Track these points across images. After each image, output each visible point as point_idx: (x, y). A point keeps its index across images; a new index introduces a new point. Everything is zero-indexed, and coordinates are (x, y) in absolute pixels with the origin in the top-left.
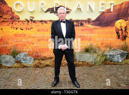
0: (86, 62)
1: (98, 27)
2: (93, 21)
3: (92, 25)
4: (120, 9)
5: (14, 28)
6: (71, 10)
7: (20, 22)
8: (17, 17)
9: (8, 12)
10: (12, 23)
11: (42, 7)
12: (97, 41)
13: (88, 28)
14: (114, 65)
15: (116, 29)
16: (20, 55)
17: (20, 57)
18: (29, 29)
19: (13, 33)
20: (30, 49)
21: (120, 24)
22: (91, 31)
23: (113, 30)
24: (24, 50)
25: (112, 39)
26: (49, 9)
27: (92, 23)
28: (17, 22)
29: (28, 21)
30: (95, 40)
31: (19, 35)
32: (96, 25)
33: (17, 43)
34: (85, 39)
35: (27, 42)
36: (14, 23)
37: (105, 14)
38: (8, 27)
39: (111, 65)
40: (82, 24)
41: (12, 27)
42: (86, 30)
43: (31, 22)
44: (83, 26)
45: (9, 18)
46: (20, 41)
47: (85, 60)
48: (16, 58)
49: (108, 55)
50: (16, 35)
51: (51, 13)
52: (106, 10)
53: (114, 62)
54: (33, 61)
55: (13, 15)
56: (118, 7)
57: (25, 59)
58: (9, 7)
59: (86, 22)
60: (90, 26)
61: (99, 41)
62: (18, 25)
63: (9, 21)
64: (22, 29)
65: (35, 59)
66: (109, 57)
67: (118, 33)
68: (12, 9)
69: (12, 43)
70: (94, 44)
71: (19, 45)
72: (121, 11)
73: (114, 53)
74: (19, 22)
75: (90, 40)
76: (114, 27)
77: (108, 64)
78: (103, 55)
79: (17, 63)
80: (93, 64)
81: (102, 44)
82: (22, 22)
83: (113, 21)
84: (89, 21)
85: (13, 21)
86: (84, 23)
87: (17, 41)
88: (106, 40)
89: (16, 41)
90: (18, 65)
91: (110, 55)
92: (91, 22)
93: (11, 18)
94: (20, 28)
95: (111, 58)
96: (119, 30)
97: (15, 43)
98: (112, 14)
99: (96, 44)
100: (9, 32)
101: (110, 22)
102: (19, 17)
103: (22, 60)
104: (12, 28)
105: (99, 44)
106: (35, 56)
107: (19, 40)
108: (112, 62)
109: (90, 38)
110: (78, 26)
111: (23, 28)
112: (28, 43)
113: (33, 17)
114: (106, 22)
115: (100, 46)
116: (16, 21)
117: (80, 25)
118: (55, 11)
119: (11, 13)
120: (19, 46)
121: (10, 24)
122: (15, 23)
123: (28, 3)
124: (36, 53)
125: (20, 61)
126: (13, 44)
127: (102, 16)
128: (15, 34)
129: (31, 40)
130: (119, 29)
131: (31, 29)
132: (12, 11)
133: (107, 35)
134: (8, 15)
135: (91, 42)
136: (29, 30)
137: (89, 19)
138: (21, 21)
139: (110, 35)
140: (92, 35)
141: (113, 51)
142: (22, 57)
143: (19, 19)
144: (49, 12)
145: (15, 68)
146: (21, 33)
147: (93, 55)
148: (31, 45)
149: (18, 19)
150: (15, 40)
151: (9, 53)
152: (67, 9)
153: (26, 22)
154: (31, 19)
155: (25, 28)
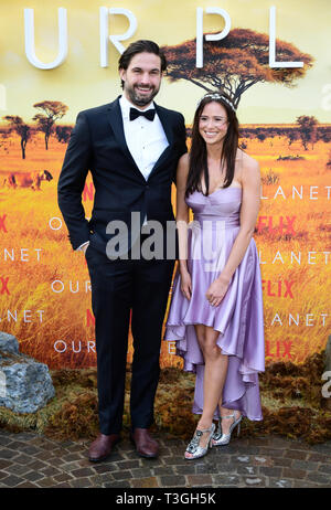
6: (307, 59)
11: (115, 39)
18: (27, 183)
20: (33, 309)
29: (25, 132)
35: (17, 264)
43: (42, 135)
51: (174, 76)
54: (51, 390)
65: (60, 381)
106: (68, 356)
112: (25, 271)
113: (54, 107)
118: (199, 64)
124: (69, 337)
129: (44, 254)
131: (40, 180)
136: (27, 191)
148: (41, 287)
152: (285, 51)
153: (14, 134)
154: (42, 120)
155: (7, 177)
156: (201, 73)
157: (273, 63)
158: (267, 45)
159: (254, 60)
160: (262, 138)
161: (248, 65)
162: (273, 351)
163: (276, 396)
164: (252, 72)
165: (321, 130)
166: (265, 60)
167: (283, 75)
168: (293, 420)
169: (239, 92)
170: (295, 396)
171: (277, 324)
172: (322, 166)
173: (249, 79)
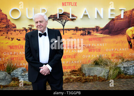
0: (97, 76)
1: (108, 36)
2: (102, 29)
3: (101, 34)
4: (131, 16)
5: (9, 38)
6: (76, 17)
7: (17, 31)
8: (12, 25)
9: (2, 20)
10: (7, 33)
12: (107, 52)
13: (96, 37)
14: (130, 78)
15: (128, 37)
16: (17, 71)
17: (17, 73)
19: (8, 44)
21: (131, 32)
22: (100, 40)
23: (124, 38)
24: (21, 64)
25: (123, 49)
26: (51, 16)
27: (101, 32)
29: (26, 30)
30: (105, 51)
31: (15, 46)
32: (105, 34)
33: (13, 56)
34: (93, 49)
36: (9, 33)
37: (115, 21)
38: (2, 37)
39: (126, 79)
40: (89, 33)
41: (6, 37)
42: (95, 39)
44: (90, 35)
45: (3, 27)
46: (16, 54)
47: (95, 74)
48: (12, 75)
49: (122, 67)
50: (11, 47)
51: (54, 20)
52: (116, 17)
53: (129, 75)
55: (8, 23)
56: (129, 13)
57: (23, 76)
58: (3, 14)
59: (93, 31)
60: (99, 35)
61: (109, 51)
62: (14, 35)
63: (3, 30)
64: (19, 39)
66: (122, 69)
67: (129, 42)
68: (7, 16)
69: (6, 56)
70: (104, 56)
71: (15, 58)
72: (132, 17)
73: (129, 65)
74: (15, 31)
75: (99, 50)
76: (126, 36)
77: (122, 78)
78: (116, 68)
79: (14, 80)
80: (106, 78)
81: (112, 55)
82: (19, 32)
83: (124, 29)
84: (97, 29)
85: (9, 31)
86: (91, 31)
87: (13, 54)
88: (117, 50)
89: (11, 54)
91: (124, 67)
92: (100, 30)
93: (6, 27)
94: (16, 39)
95: (126, 70)
96: (131, 39)
97: (10, 56)
98: (122, 21)
99: (106, 55)
100: (2, 43)
101: (120, 30)
102: (15, 26)
103: (19, 76)
104: (7, 39)
105: (110, 54)
107: (15, 53)
108: (127, 76)
109: (99, 48)
110: (85, 34)
111: (20, 38)
113: (32, 26)
114: (116, 30)
115: (110, 57)
116: (12, 30)
117: (87, 33)
118: (58, 18)
119: (6, 21)
120: (15, 59)
121: (4, 33)
122: (11, 33)
125: (18, 78)
126: (7, 58)
127: (112, 24)
128: (10, 46)
130: (131, 37)
132: (7, 19)
133: (118, 45)
134: (2, 23)
135: (100, 53)
137: (97, 27)
138: (18, 30)
139: (121, 44)
140: (101, 45)
141: (126, 63)
142: (20, 73)
143: (16, 28)
144: (51, 19)
145: (12, 86)
146: (17, 44)
147: (104, 68)
149: (14, 28)
150: (10, 53)
151: (2, 69)
152: (73, 16)
153: (24, 31)
154: (30, 28)
155: (23, 39)
156: (58, 19)
157: (71, 18)
158: (69, 14)
159: (67, 17)
160: (69, 31)
161: (66, 18)
162: (72, 68)
164: (67, 19)
165: (79, 29)
166: (69, 17)
167: (72, 20)
168: (79, 79)
169: (65, 23)
170: (78, 75)
171: (73, 63)
172: (80, 35)
173: (66, 20)
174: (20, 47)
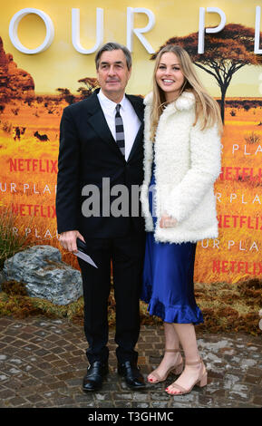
5: (6, 130)
7: (35, 104)
8: (21, 77)
10: (2, 109)
11: (138, 32)
19: (2, 152)
24: (48, 234)
26: (173, 40)
28: (19, 104)
29: (71, 101)
31: (28, 161)
33: (20, 199)
36: (8, 107)
46: (30, 193)
48: (6, 269)
50: (14, 164)
55: (6, 70)
57: (41, 278)
62: (25, 116)
64: (41, 133)
71: (26, 208)
74: (29, 100)
79: (8, 293)
82: (43, 104)
85: (6, 99)
87: (18, 192)
89: (13, 188)
90: (10, 302)
94: (32, 132)
97: (9, 198)
102: (31, 80)
103: (29, 279)
107: (26, 187)
111: (47, 129)
113: (92, 81)
116: (20, 98)
120: (26, 212)
122: (15, 108)
123: (76, 13)
125: (23, 283)
128: (11, 160)
132: (1, 51)
138: (39, 99)
142: (32, 267)
143: (33, 88)
146: (36, 154)
149: (27, 88)
150: (9, 188)
154: (84, 92)
155: (58, 134)
156: (202, 58)
157: (257, 50)
158: (253, 37)
159: (243, 48)
160: (247, 108)
161: (239, 52)
162: (251, 270)
163: (248, 304)
164: (241, 57)
166: (251, 48)
169: (231, 72)
171: (254, 250)
173: (239, 62)
174: (44, 164)
